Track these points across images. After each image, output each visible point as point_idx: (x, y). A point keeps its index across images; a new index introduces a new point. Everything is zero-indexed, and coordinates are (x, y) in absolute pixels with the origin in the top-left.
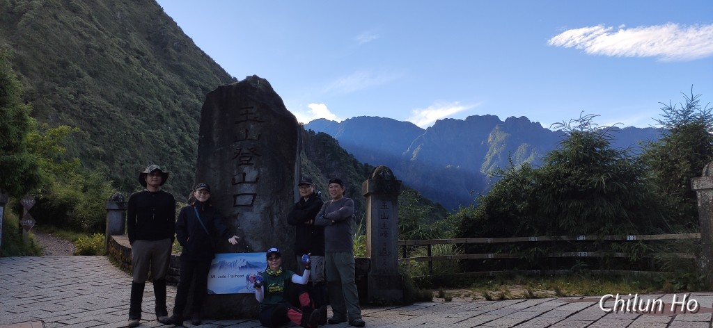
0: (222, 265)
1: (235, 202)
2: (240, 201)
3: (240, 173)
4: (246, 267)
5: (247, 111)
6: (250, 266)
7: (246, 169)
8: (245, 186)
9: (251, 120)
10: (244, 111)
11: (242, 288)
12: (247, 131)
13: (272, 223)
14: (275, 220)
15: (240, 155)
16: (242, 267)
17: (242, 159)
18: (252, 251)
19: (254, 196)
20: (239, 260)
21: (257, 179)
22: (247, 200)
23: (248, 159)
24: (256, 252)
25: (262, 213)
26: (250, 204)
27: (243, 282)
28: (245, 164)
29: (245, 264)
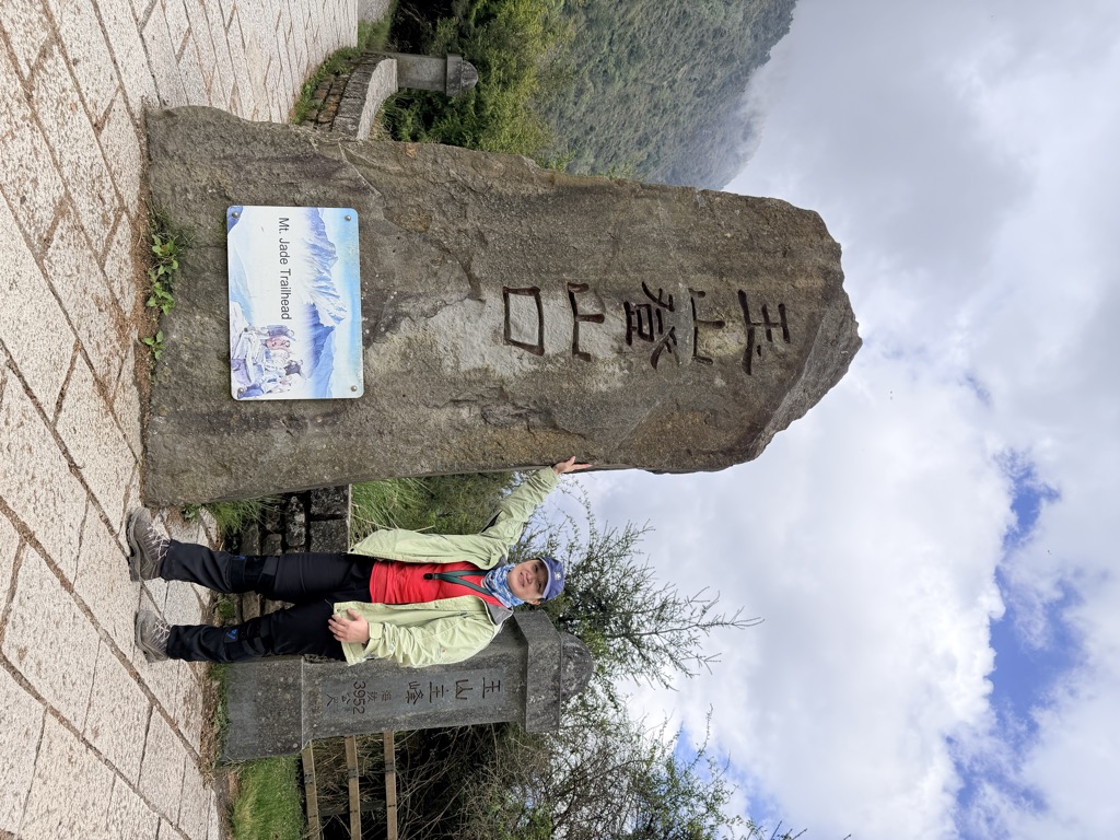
0: (322, 252)
1: (516, 292)
2: (522, 305)
3: (602, 305)
4: (317, 325)
5: (775, 325)
6: (321, 336)
7: (616, 323)
8: (566, 320)
9: (750, 335)
10: (774, 316)
11: (247, 312)
12: (720, 324)
13: (456, 402)
14: (464, 413)
15: (654, 306)
16: (315, 314)
17: (644, 311)
18: (367, 342)
19: (539, 350)
20: (339, 303)
21: (587, 357)
22: (527, 330)
23: (646, 329)
24: (365, 354)
25: (487, 370)
26: (514, 337)
27: (266, 316)
28: (629, 321)
29: (326, 321)
